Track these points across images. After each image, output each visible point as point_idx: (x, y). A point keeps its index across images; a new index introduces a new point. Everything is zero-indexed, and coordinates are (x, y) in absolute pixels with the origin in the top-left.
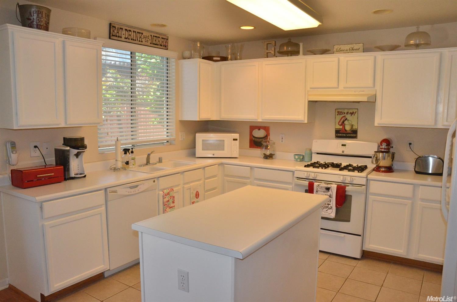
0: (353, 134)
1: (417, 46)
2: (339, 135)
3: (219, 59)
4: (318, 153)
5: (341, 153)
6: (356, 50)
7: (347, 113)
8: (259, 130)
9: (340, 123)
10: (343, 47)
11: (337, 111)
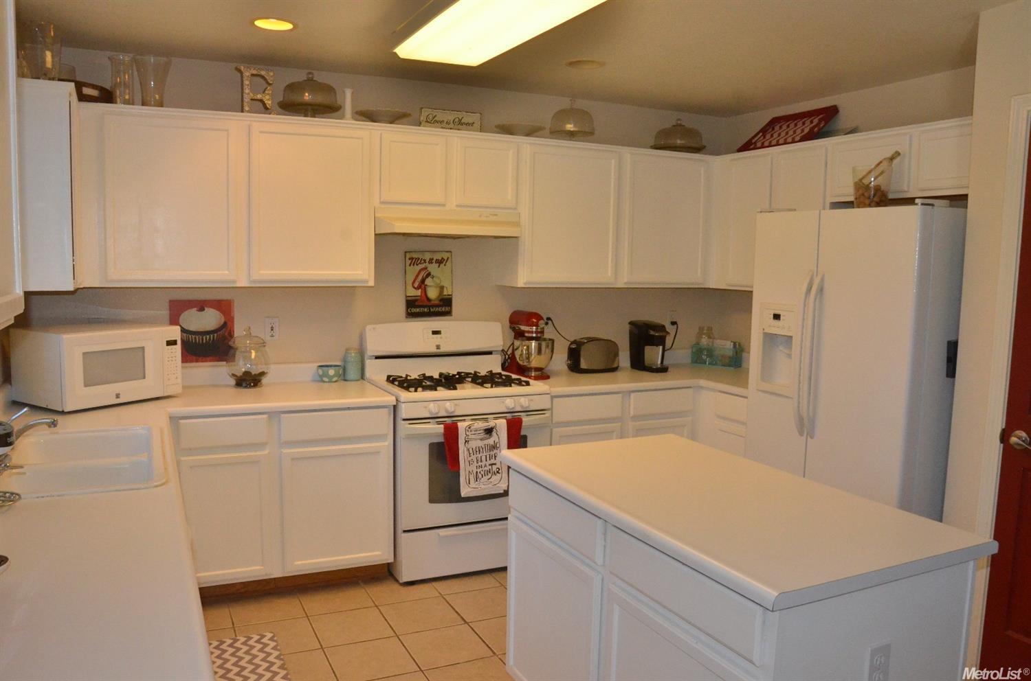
0: (443, 307)
1: (571, 135)
2: (414, 310)
4: (377, 358)
5: (433, 350)
6: (468, 124)
7: (431, 261)
8: (202, 309)
9: (416, 285)
10: (440, 115)
11: (408, 256)
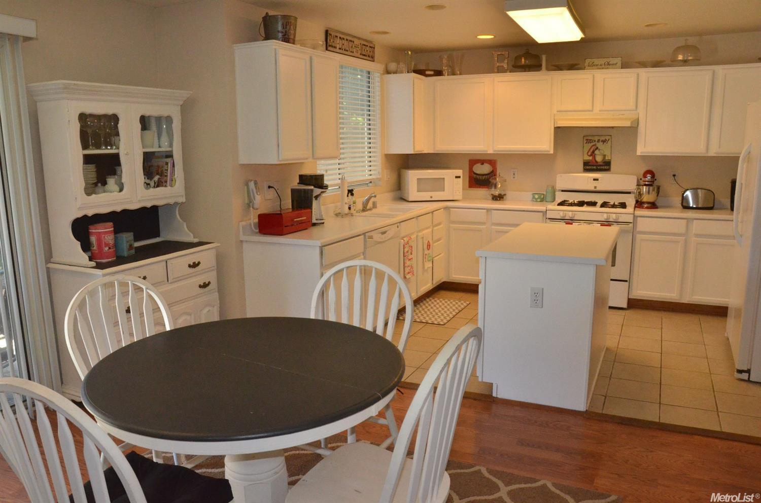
0: (605, 166)
1: (685, 62)
2: (588, 167)
3: (432, 73)
4: (562, 191)
5: (592, 189)
6: (613, 64)
7: (599, 141)
8: (483, 164)
9: (589, 154)
10: (596, 61)
11: (585, 139)
